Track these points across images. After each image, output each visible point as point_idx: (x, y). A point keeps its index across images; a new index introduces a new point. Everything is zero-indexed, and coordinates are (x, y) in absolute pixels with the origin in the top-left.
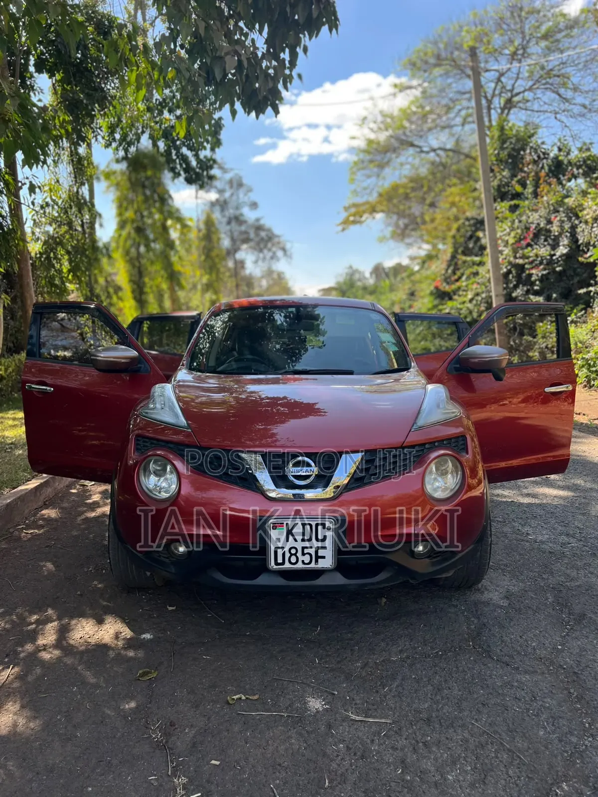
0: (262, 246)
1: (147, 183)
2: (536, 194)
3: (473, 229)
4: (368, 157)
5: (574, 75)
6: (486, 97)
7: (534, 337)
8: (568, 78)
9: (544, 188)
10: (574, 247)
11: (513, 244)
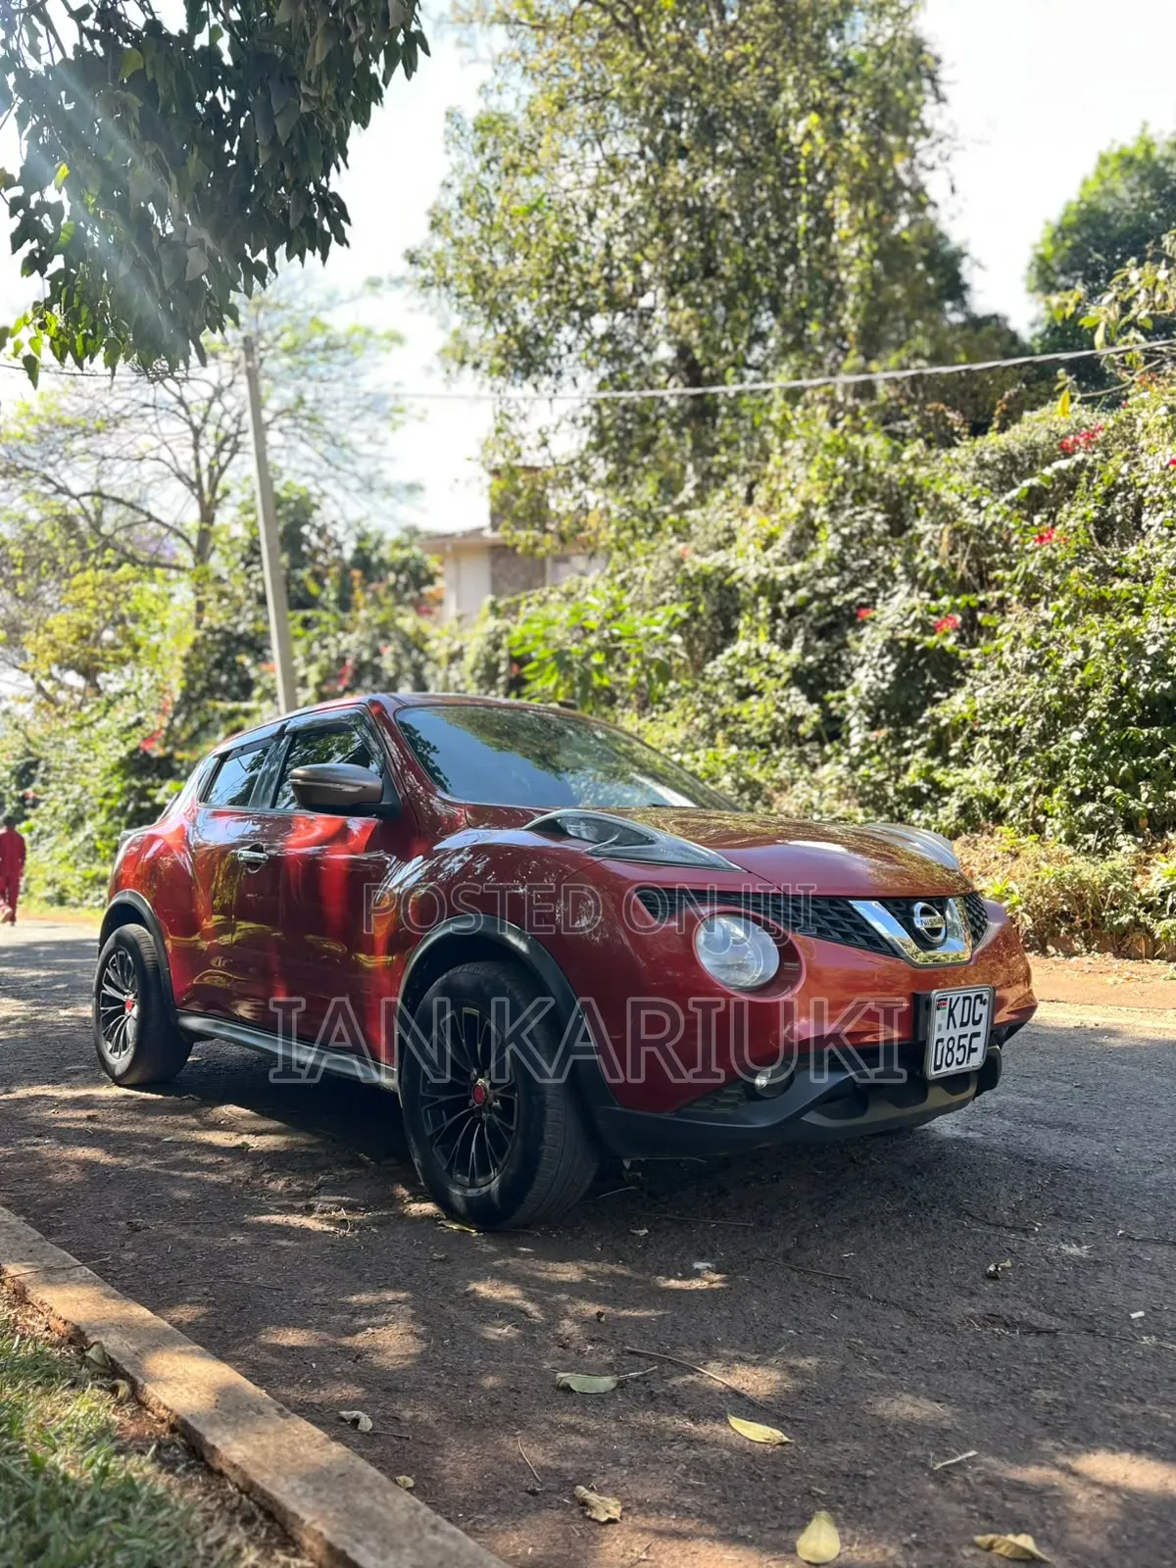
3: (223, 648)
9: (358, 596)
11: (319, 684)
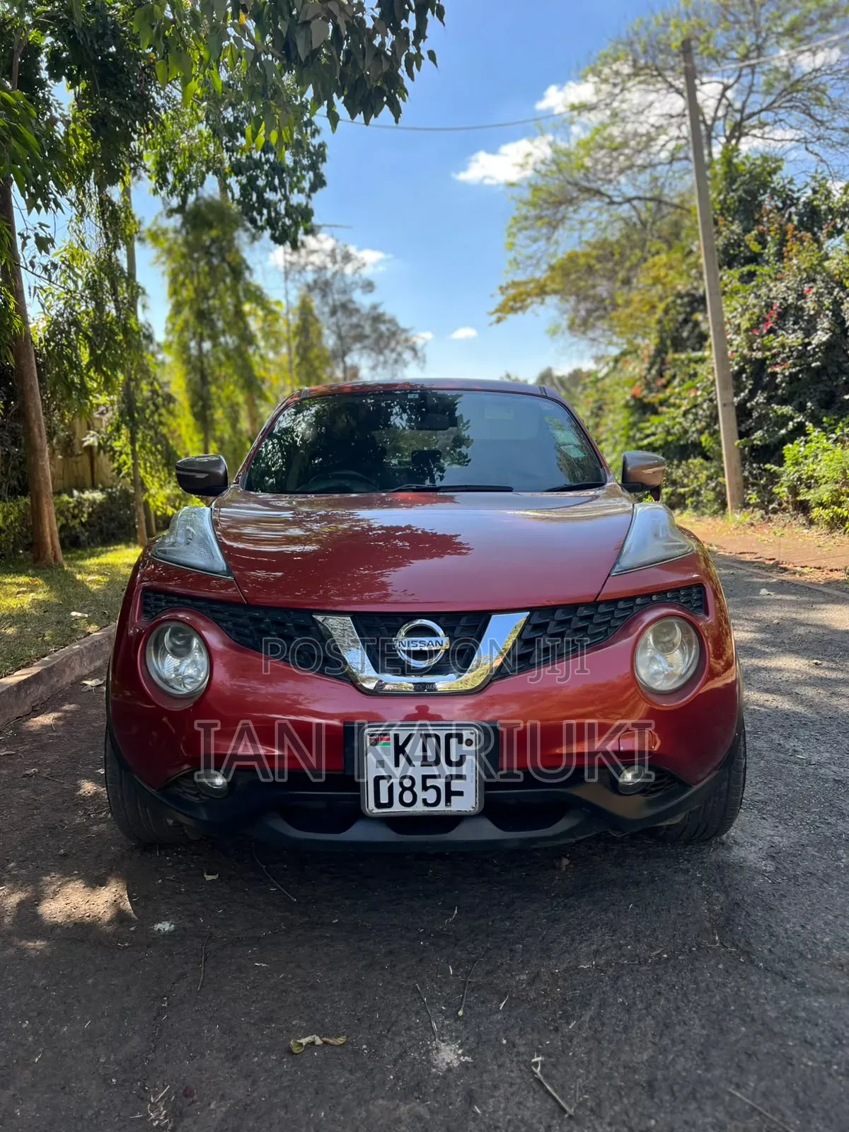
0: (382, 344)
1: (213, 250)
2: (780, 256)
3: (688, 309)
4: (533, 212)
5: (832, 86)
6: (704, 122)
7: (781, 466)
8: (824, 92)
9: (793, 247)
10: (838, 331)
11: (747, 330)
